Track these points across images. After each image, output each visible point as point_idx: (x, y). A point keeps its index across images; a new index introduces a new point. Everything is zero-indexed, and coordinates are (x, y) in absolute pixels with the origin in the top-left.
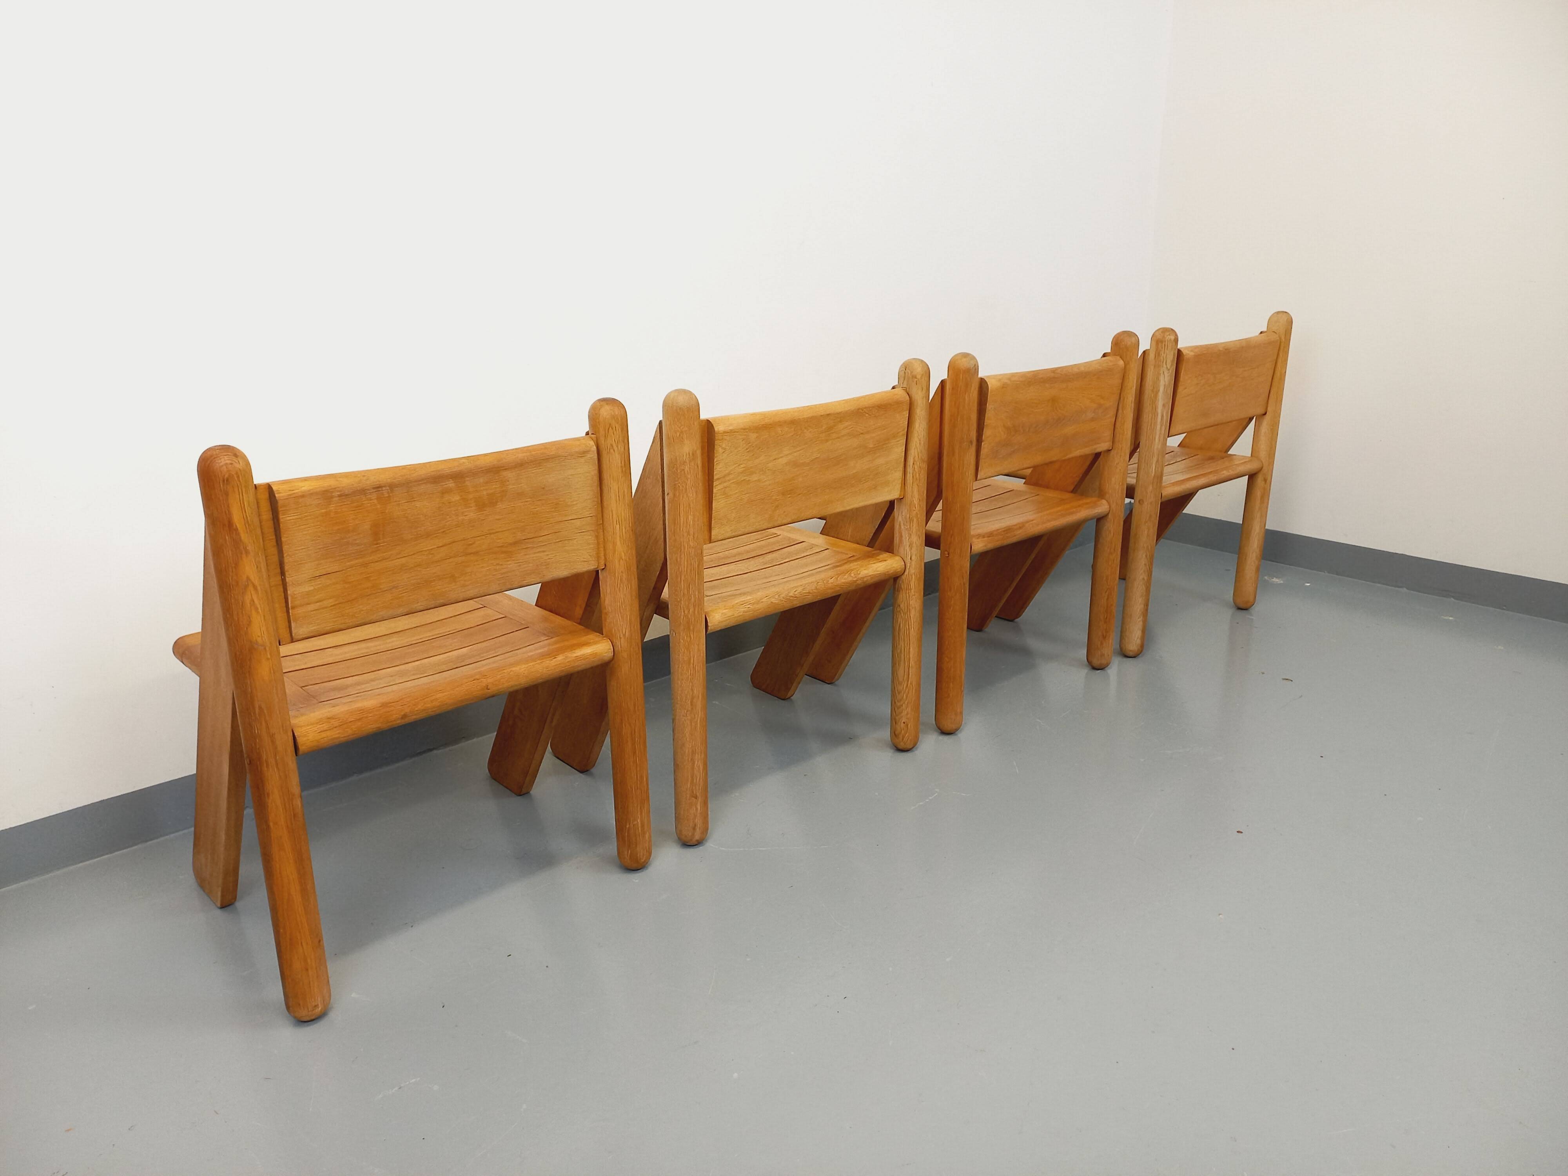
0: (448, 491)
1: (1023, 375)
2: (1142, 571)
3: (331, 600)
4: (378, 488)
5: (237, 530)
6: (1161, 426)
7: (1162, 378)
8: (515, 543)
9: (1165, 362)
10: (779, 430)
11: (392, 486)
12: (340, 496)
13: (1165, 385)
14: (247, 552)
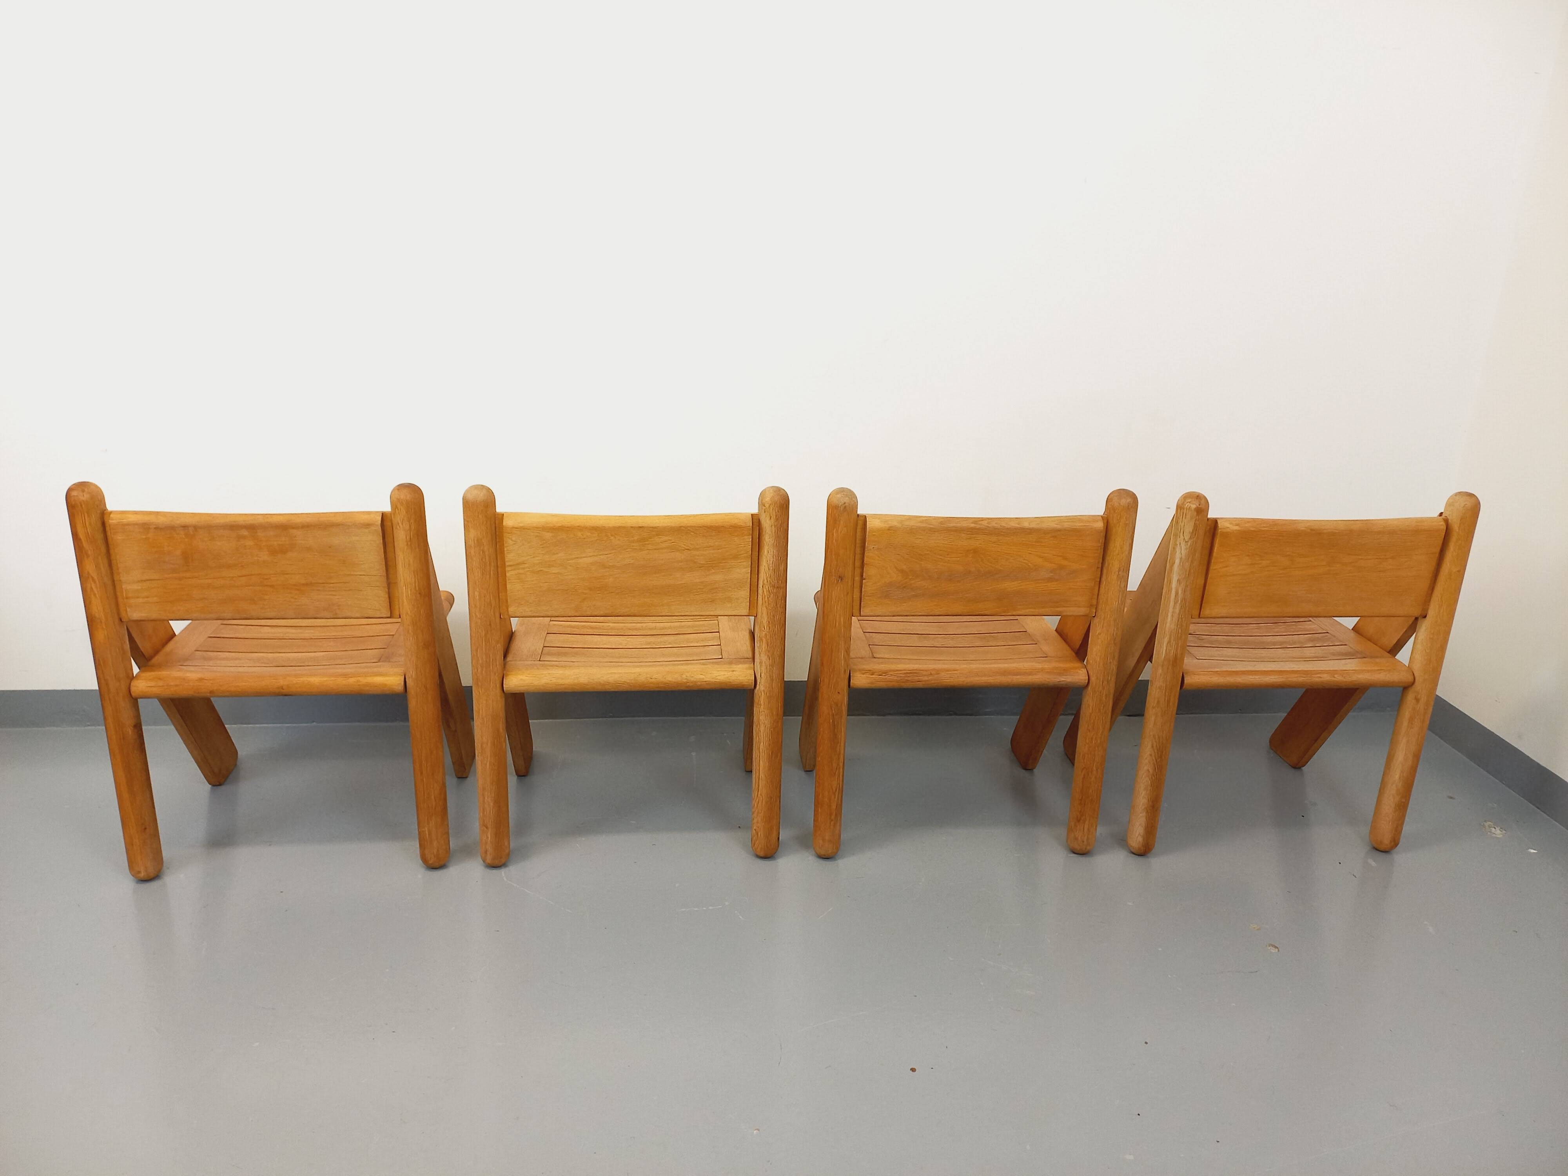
0: (244, 537)
1: (927, 520)
2: (1147, 761)
3: (155, 598)
4: (185, 527)
5: (80, 539)
6: (1175, 603)
7: (1178, 550)
8: (306, 585)
9: (1182, 531)
10: (579, 534)
11: (196, 528)
12: (155, 528)
13: (1181, 558)
14: (88, 556)
